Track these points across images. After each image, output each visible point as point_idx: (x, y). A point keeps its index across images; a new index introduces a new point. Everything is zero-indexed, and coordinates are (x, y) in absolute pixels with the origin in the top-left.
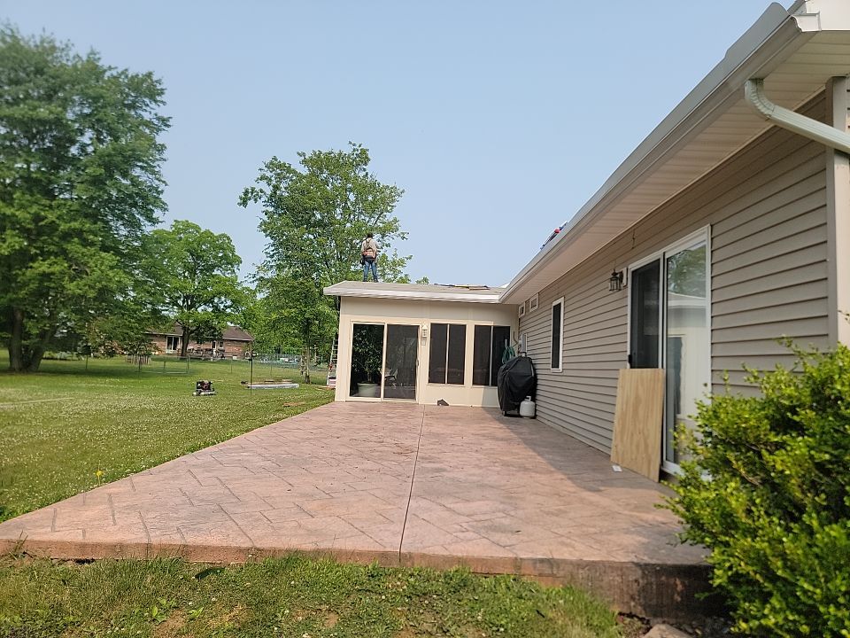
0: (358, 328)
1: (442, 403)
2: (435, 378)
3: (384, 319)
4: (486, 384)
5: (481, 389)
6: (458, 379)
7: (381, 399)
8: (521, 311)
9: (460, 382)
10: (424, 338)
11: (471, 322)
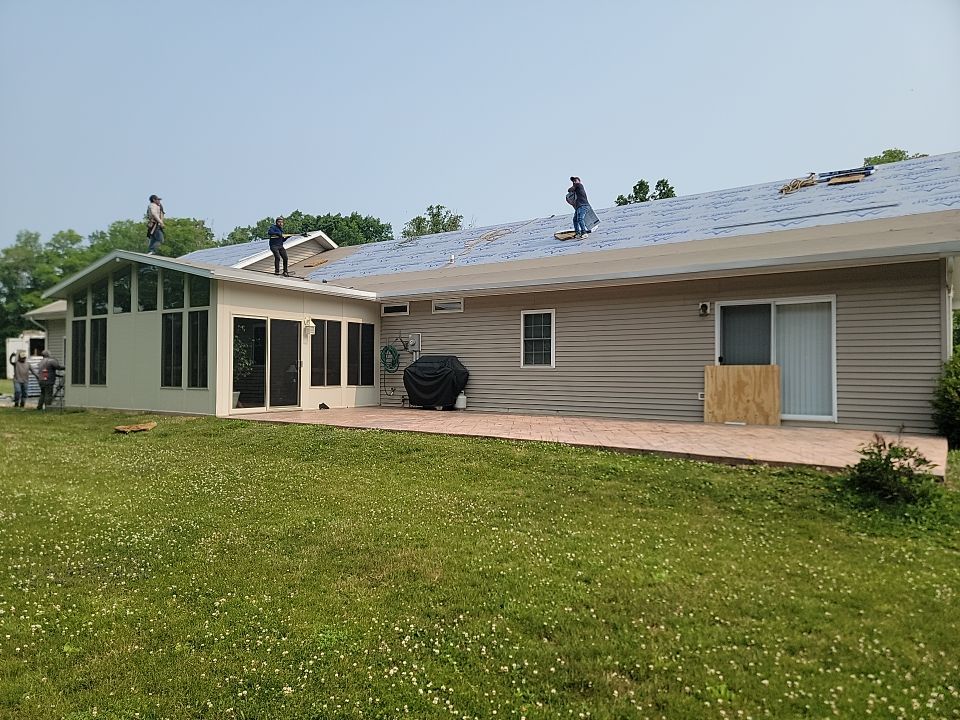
0: (239, 322)
1: (323, 406)
2: (316, 381)
3: (267, 312)
4: (357, 384)
5: (354, 388)
6: (335, 381)
7: (267, 408)
8: (388, 310)
9: (337, 382)
10: (306, 336)
11: (345, 319)
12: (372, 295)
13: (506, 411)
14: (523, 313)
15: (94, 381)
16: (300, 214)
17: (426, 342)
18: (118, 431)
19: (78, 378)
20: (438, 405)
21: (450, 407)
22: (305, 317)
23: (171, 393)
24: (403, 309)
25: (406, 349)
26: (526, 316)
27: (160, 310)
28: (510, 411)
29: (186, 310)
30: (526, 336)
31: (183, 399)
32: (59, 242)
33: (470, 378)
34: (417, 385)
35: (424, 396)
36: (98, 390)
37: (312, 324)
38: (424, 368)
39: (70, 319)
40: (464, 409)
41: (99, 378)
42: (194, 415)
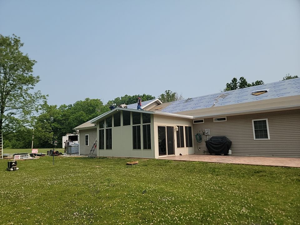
0: (159, 128)
1: (181, 155)
2: (178, 146)
3: (166, 124)
5: (188, 148)
7: (167, 156)
8: (195, 122)
9: (184, 147)
10: (175, 131)
11: (185, 125)
12: (191, 117)
13: (249, 155)
14: (253, 121)
15: (107, 148)
16: (127, 96)
17: (211, 132)
18: (127, 164)
19: (101, 147)
20: (222, 153)
21: (226, 154)
22: (175, 125)
23: (137, 151)
24: (202, 121)
25: (204, 134)
26: (254, 121)
27: (132, 125)
28: (251, 155)
29: (141, 125)
30: (255, 128)
31: (142, 153)
32: (61, 108)
33: (232, 144)
34: (213, 147)
35: (216, 150)
36: (109, 151)
37: (177, 127)
38: (214, 141)
39: (98, 129)
40: (231, 155)
41: (109, 147)
42: (148, 158)
